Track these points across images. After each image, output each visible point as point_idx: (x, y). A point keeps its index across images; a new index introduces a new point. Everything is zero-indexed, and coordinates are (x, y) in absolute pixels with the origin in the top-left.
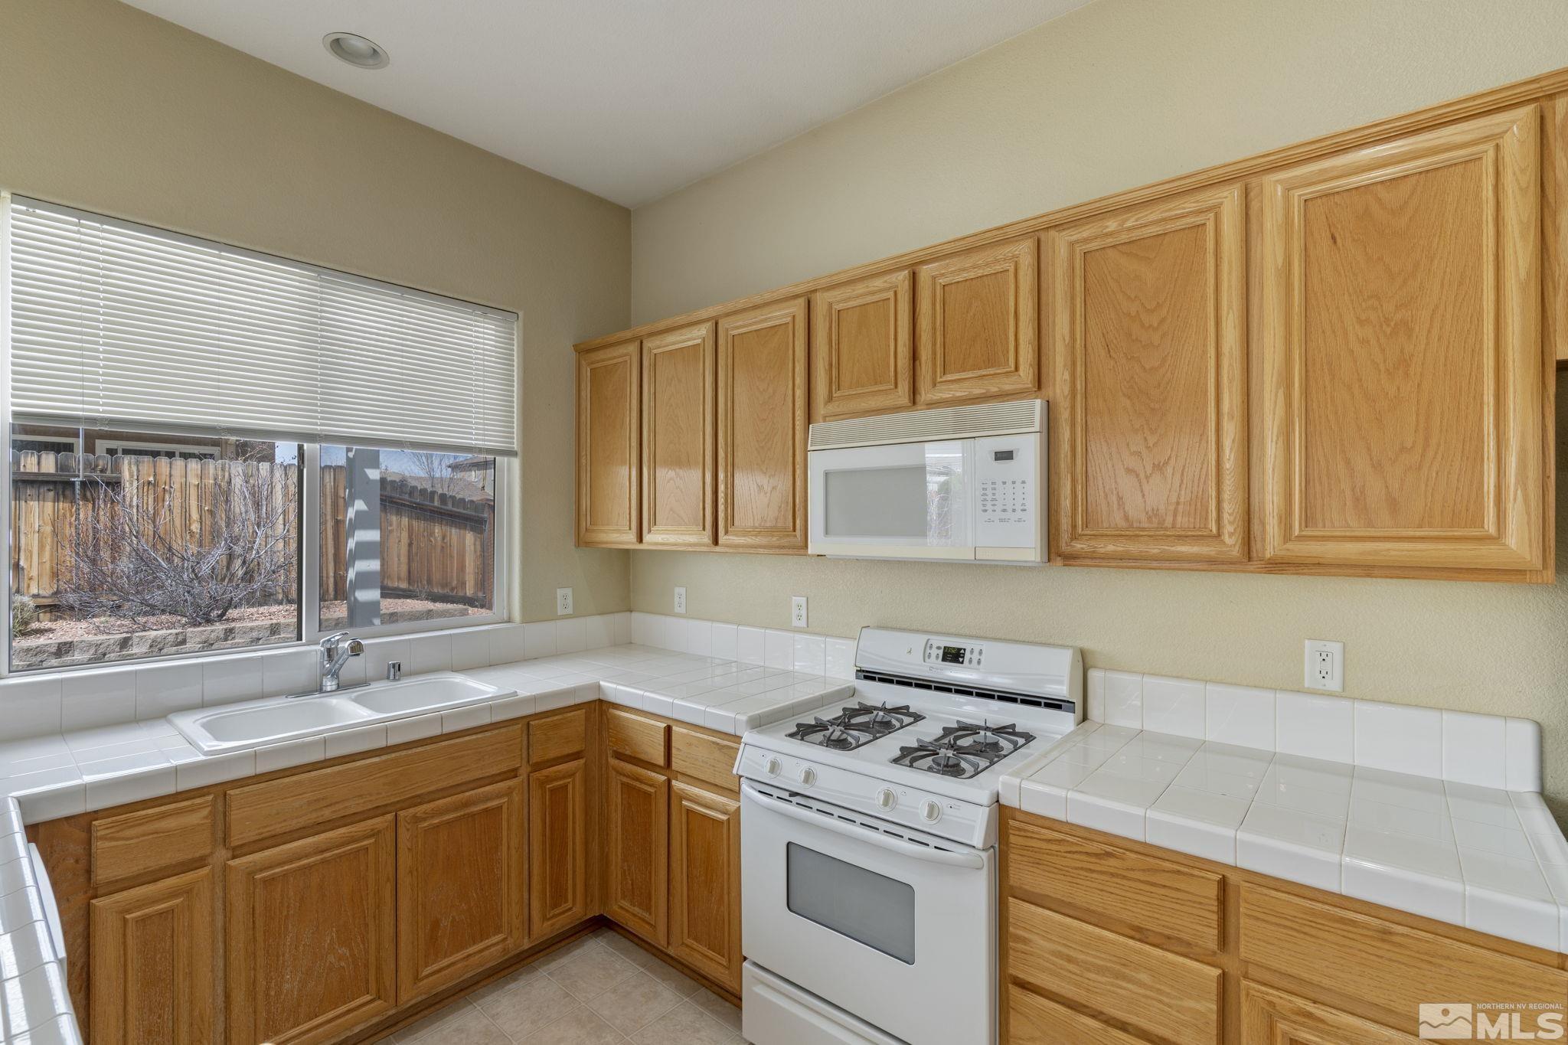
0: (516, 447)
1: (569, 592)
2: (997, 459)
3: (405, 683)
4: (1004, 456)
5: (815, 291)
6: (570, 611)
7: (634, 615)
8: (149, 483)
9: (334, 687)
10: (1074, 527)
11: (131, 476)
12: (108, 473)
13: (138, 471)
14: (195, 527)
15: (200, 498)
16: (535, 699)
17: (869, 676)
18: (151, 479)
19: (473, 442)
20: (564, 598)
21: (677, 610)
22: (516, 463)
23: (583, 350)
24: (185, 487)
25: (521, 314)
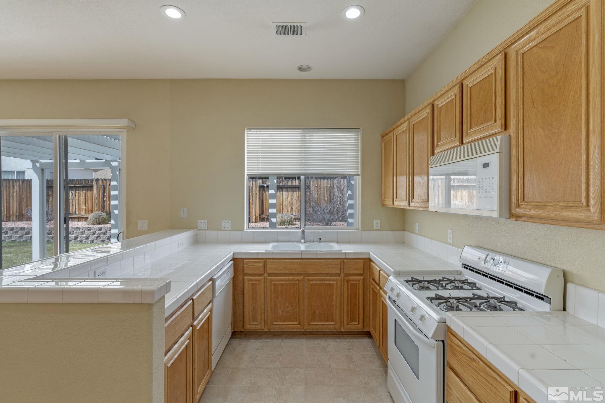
0: (360, 173)
1: (379, 221)
2: (483, 167)
3: (322, 244)
4: (486, 165)
5: (435, 100)
6: (379, 228)
7: (405, 232)
8: (316, 186)
9: (304, 242)
10: (518, 200)
11: (313, 185)
12: (308, 184)
13: (314, 183)
14: (326, 199)
15: (327, 191)
16: (345, 253)
17: (466, 267)
18: (317, 185)
19: (346, 172)
20: (377, 223)
21: (417, 232)
22: (360, 177)
23: (383, 136)
24: (324, 187)
25: (361, 129)
